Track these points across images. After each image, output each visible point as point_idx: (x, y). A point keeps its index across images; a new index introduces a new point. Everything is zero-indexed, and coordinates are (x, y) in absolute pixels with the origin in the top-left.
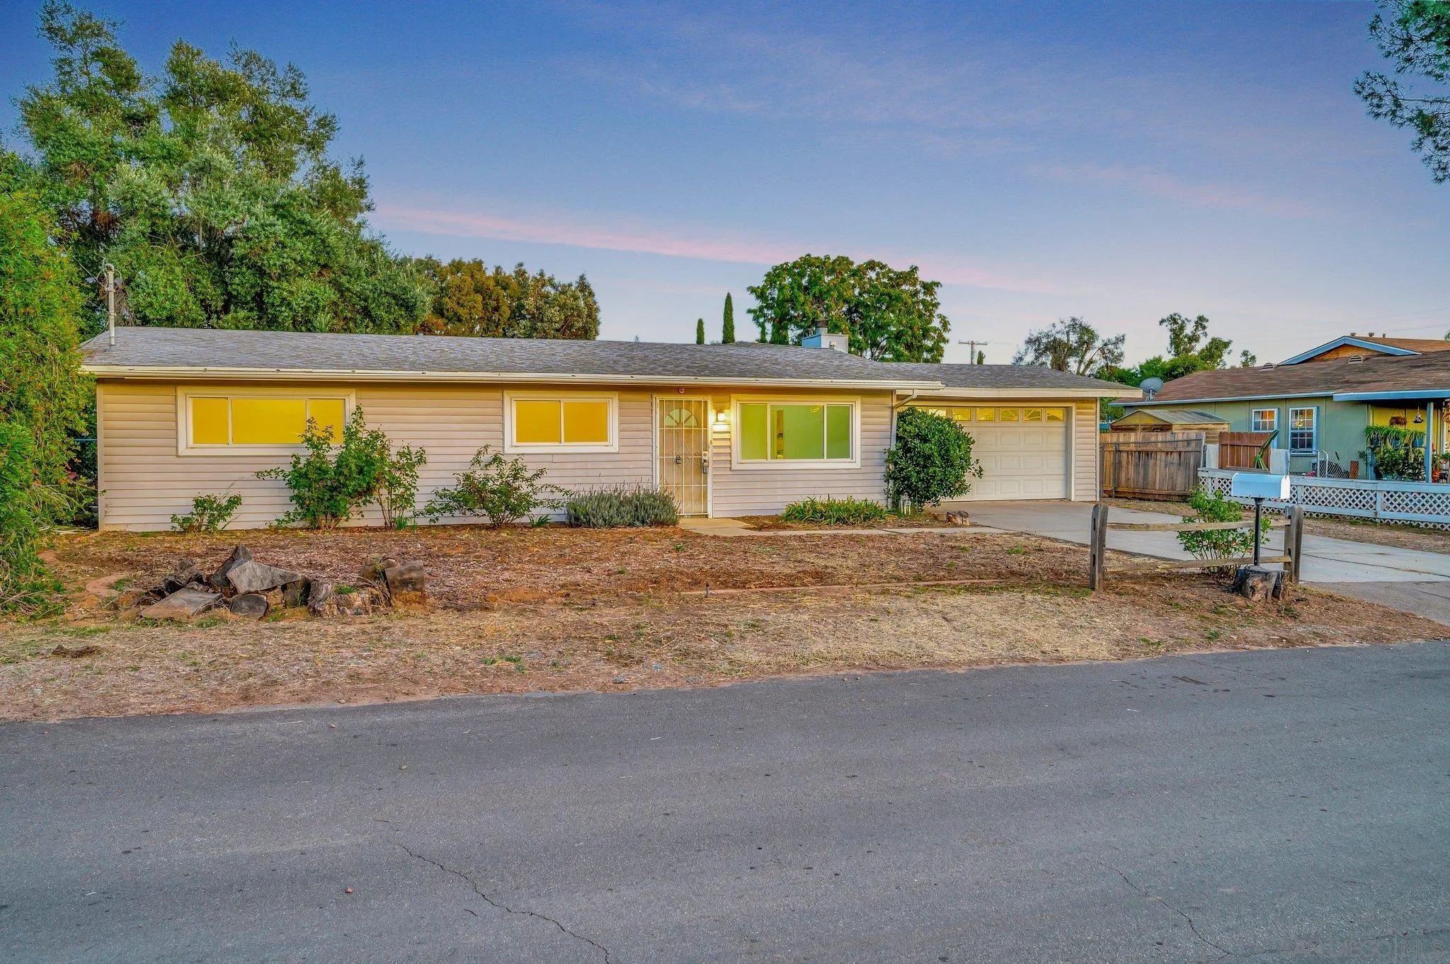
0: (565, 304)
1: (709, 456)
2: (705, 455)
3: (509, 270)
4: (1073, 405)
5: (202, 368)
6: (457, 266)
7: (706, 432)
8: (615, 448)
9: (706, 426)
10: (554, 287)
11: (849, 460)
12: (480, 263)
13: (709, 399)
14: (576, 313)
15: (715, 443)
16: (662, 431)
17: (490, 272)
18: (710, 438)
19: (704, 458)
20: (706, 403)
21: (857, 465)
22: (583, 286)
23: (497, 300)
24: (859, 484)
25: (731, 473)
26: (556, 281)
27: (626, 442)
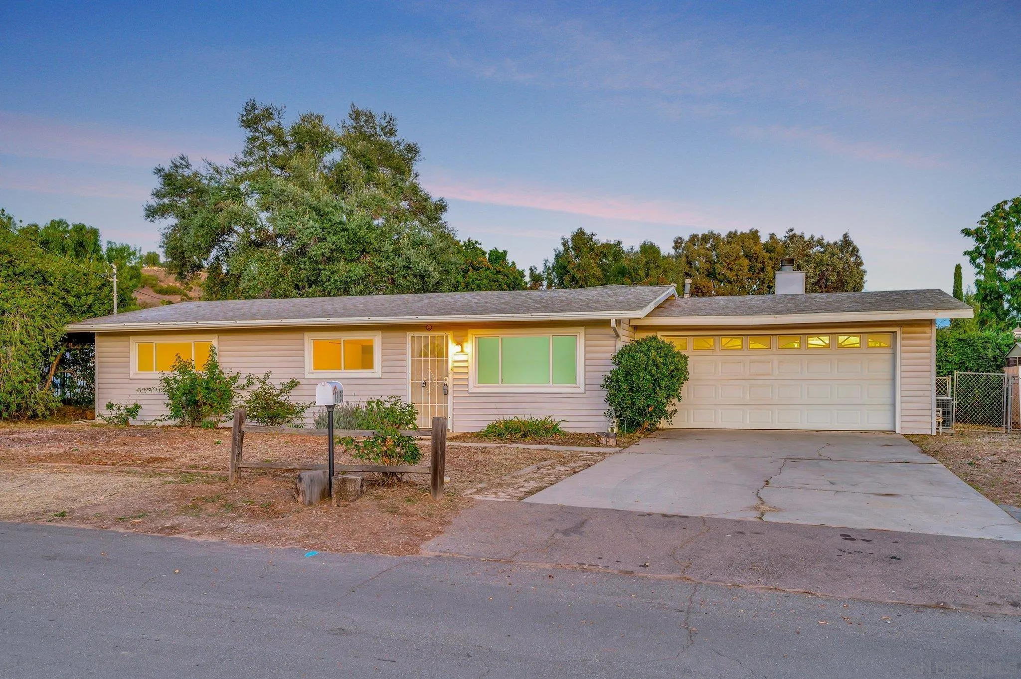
0: (821, 261)
1: (450, 381)
2: (446, 380)
3: (781, 235)
4: (898, 330)
5: (123, 324)
6: (732, 236)
7: (447, 361)
8: (378, 375)
9: (447, 356)
10: (822, 246)
11: (575, 385)
12: (757, 231)
13: (450, 335)
14: (830, 268)
15: (456, 370)
16: (413, 361)
17: (764, 238)
18: (450, 365)
19: (445, 382)
20: (447, 337)
21: (582, 390)
22: (846, 244)
23: (763, 262)
24: (585, 406)
25: (468, 395)
26: (825, 242)
27: (387, 369)
